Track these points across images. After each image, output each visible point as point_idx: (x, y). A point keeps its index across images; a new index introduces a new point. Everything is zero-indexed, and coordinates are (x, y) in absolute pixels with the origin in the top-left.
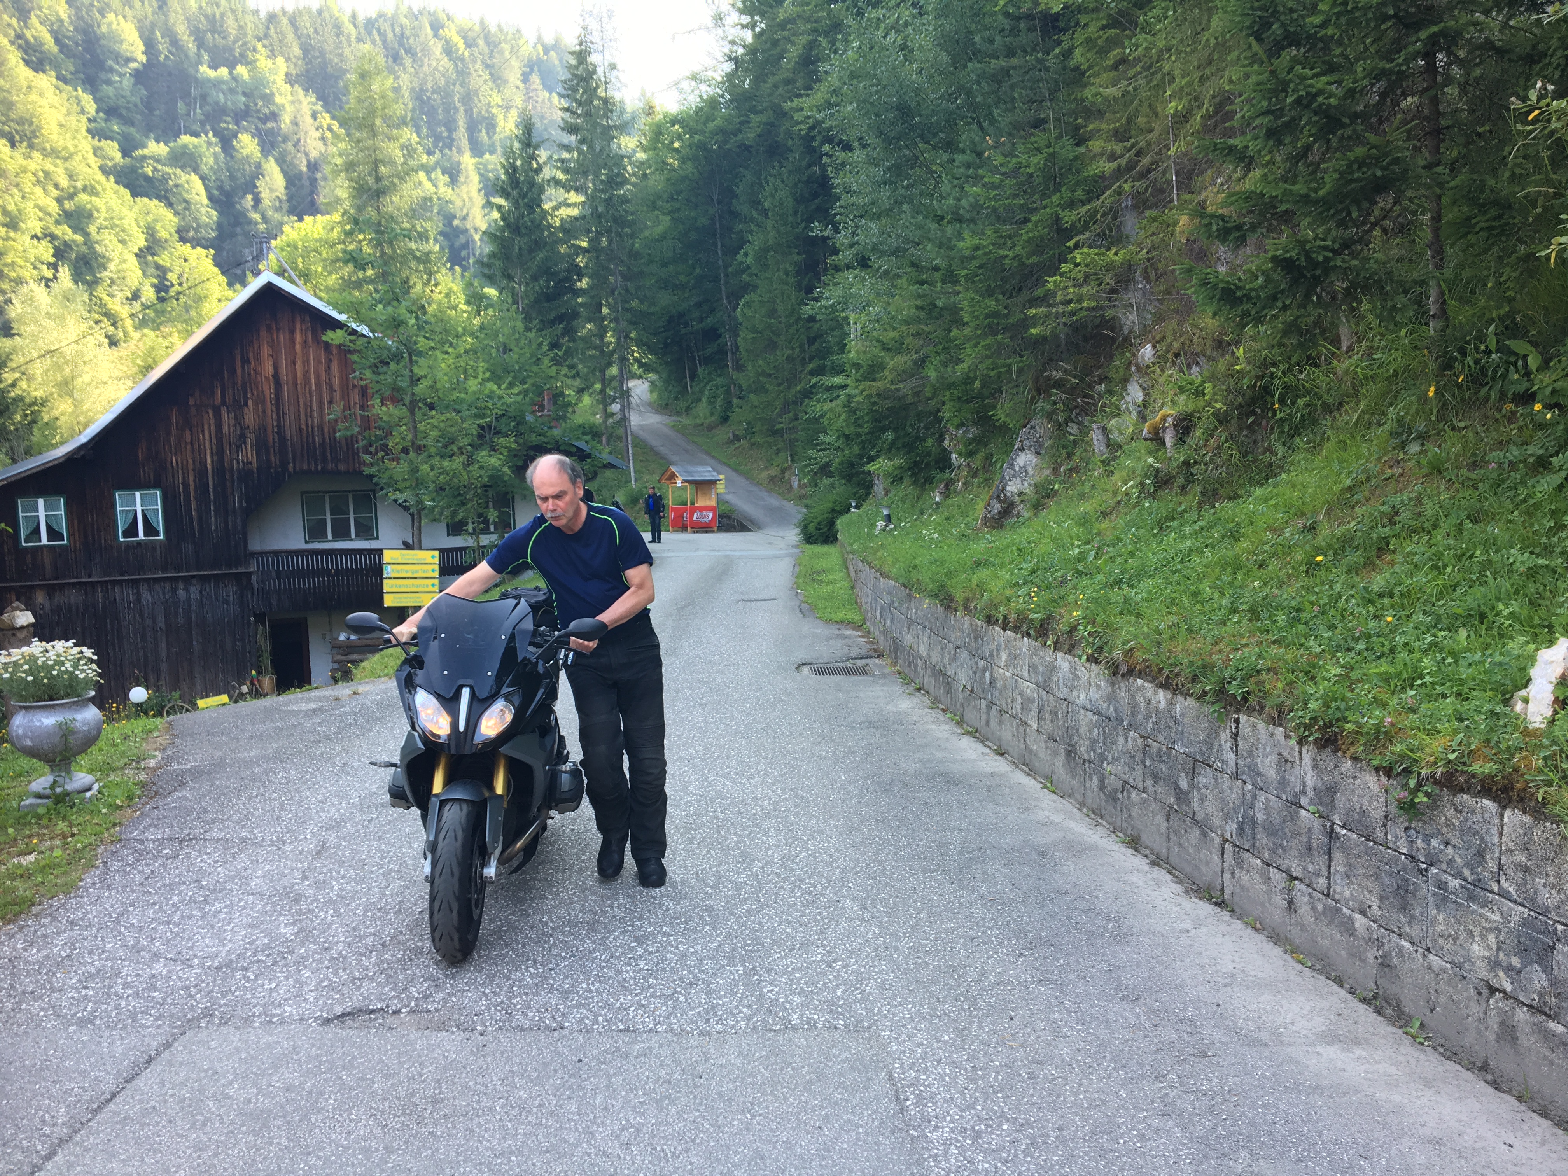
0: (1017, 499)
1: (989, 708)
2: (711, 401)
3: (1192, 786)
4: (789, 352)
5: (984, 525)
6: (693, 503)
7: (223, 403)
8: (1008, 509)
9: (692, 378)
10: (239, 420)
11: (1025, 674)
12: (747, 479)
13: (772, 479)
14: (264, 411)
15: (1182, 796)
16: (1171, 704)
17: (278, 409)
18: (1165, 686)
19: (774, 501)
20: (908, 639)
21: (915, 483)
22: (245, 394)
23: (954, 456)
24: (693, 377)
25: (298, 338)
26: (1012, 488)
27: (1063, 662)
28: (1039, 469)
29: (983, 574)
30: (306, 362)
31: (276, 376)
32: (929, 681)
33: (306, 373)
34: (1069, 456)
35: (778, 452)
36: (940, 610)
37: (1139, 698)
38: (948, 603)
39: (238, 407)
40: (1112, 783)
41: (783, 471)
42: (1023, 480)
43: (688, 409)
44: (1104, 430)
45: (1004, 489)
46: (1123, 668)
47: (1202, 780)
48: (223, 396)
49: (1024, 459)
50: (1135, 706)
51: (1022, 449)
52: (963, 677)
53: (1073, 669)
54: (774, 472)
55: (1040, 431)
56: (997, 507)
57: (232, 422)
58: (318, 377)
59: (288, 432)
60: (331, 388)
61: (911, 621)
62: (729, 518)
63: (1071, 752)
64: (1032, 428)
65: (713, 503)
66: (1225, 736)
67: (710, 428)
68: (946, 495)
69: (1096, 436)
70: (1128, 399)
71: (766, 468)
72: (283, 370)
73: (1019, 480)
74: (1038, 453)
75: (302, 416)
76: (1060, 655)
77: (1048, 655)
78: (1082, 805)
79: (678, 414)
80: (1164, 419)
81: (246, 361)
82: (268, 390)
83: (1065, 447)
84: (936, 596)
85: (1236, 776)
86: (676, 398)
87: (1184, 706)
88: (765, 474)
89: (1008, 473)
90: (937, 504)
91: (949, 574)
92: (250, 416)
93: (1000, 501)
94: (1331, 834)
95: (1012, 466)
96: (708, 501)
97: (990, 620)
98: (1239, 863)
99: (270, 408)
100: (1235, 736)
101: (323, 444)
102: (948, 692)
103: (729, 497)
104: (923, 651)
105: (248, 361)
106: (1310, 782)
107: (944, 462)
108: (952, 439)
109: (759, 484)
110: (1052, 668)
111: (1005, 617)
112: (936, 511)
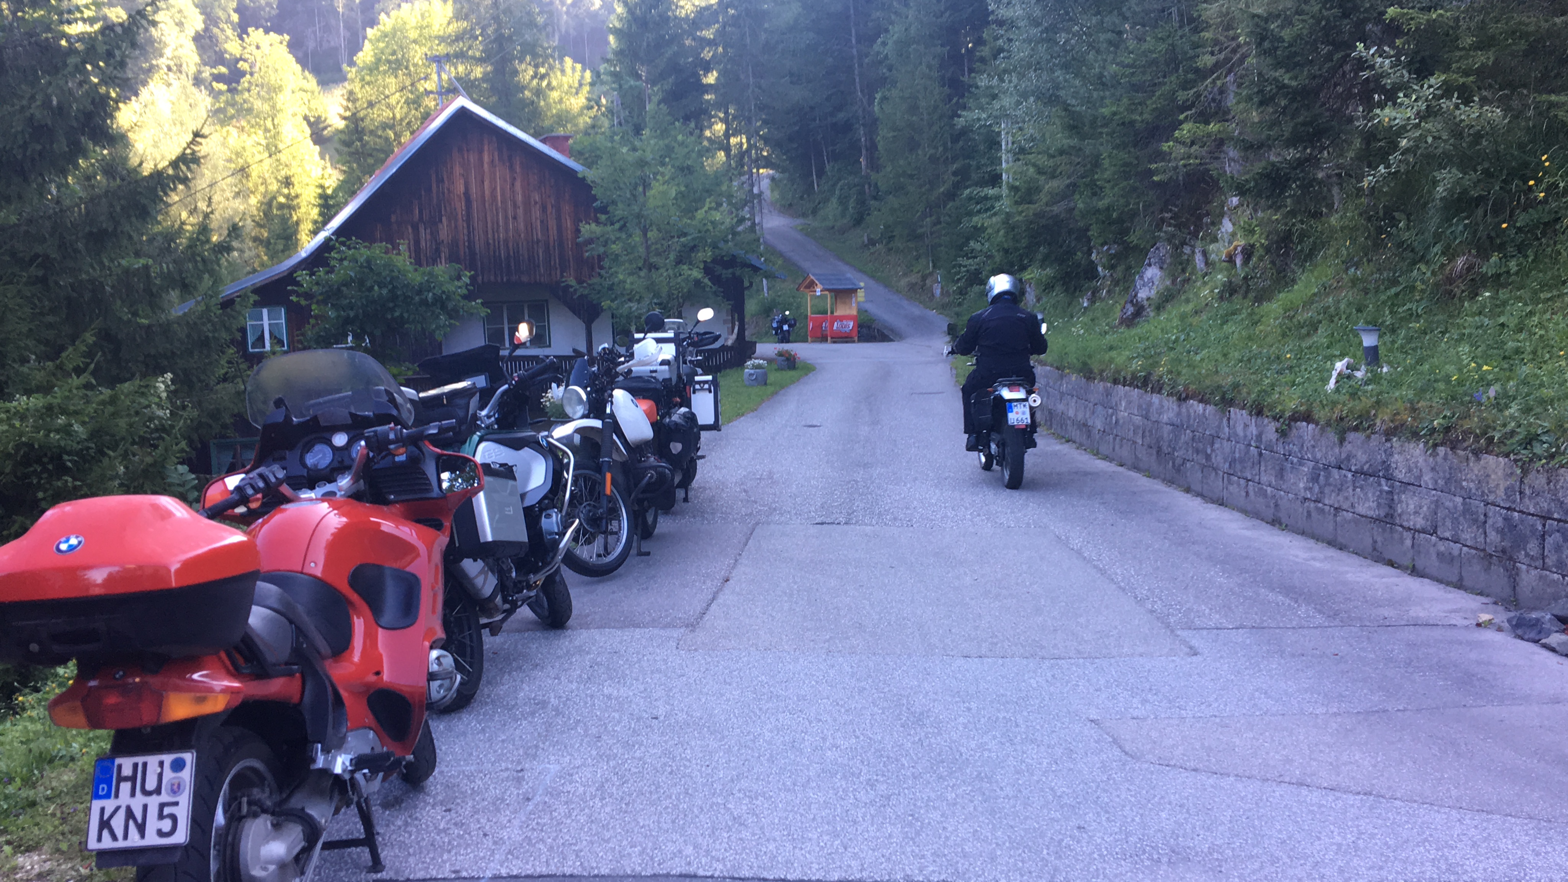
0: (1145, 303)
1: (1114, 439)
2: (843, 201)
3: (1213, 450)
4: (932, 151)
5: (1121, 323)
6: (832, 313)
7: (421, 218)
8: (1139, 311)
9: (819, 177)
10: (434, 234)
11: (1136, 412)
12: (886, 286)
13: (912, 286)
14: (456, 227)
15: (1208, 457)
16: (1204, 410)
17: (468, 227)
18: (1201, 401)
19: (916, 310)
20: (1061, 407)
21: (1066, 291)
22: (440, 211)
23: (1100, 269)
24: (821, 173)
25: (486, 158)
26: (1142, 294)
27: (1155, 399)
28: (1162, 279)
29: (1113, 354)
30: (493, 180)
31: (467, 194)
32: (1075, 434)
33: (493, 190)
34: (1184, 271)
35: (917, 258)
36: (1084, 380)
37: (1191, 411)
38: (1088, 374)
39: (434, 223)
40: (1178, 461)
41: (924, 278)
42: (1150, 289)
43: (814, 212)
44: (1205, 253)
45: (1136, 295)
46: (1184, 396)
47: (1216, 446)
48: (421, 212)
49: (1152, 272)
50: (1189, 416)
51: (1150, 265)
52: (1098, 424)
53: (1161, 401)
54: (914, 278)
55: (1162, 252)
56: (1131, 310)
57: (428, 237)
58: (503, 195)
59: (477, 246)
60: (515, 206)
61: (1062, 394)
62: (869, 327)
63: (1159, 451)
64: (1157, 249)
65: (854, 312)
66: (1225, 420)
67: (842, 231)
68: (1092, 301)
69: (1198, 258)
70: (1223, 230)
71: (905, 275)
72: (473, 190)
73: (1147, 289)
74: (1161, 268)
75: (490, 232)
76: (1154, 395)
77: (1148, 397)
78: (1164, 480)
79: (804, 215)
80: (1236, 249)
81: (440, 181)
82: (460, 206)
83: (1181, 264)
84: (1080, 371)
85: (1229, 440)
86: (802, 198)
87: (1210, 408)
88: (904, 282)
89: (1139, 283)
90: (1085, 308)
91: (1090, 357)
92: (444, 232)
93: (1133, 305)
94: (1261, 454)
95: (1142, 277)
96: (848, 310)
97: (1115, 382)
98: (1229, 481)
99: (461, 224)
100: (1229, 419)
101: (508, 257)
102: (1089, 436)
103: (869, 306)
104: (1071, 413)
105: (443, 181)
106: (1255, 433)
107: (1091, 273)
108: (1098, 253)
109: (898, 292)
110: (1150, 404)
111: (1125, 378)
112: (1084, 314)
